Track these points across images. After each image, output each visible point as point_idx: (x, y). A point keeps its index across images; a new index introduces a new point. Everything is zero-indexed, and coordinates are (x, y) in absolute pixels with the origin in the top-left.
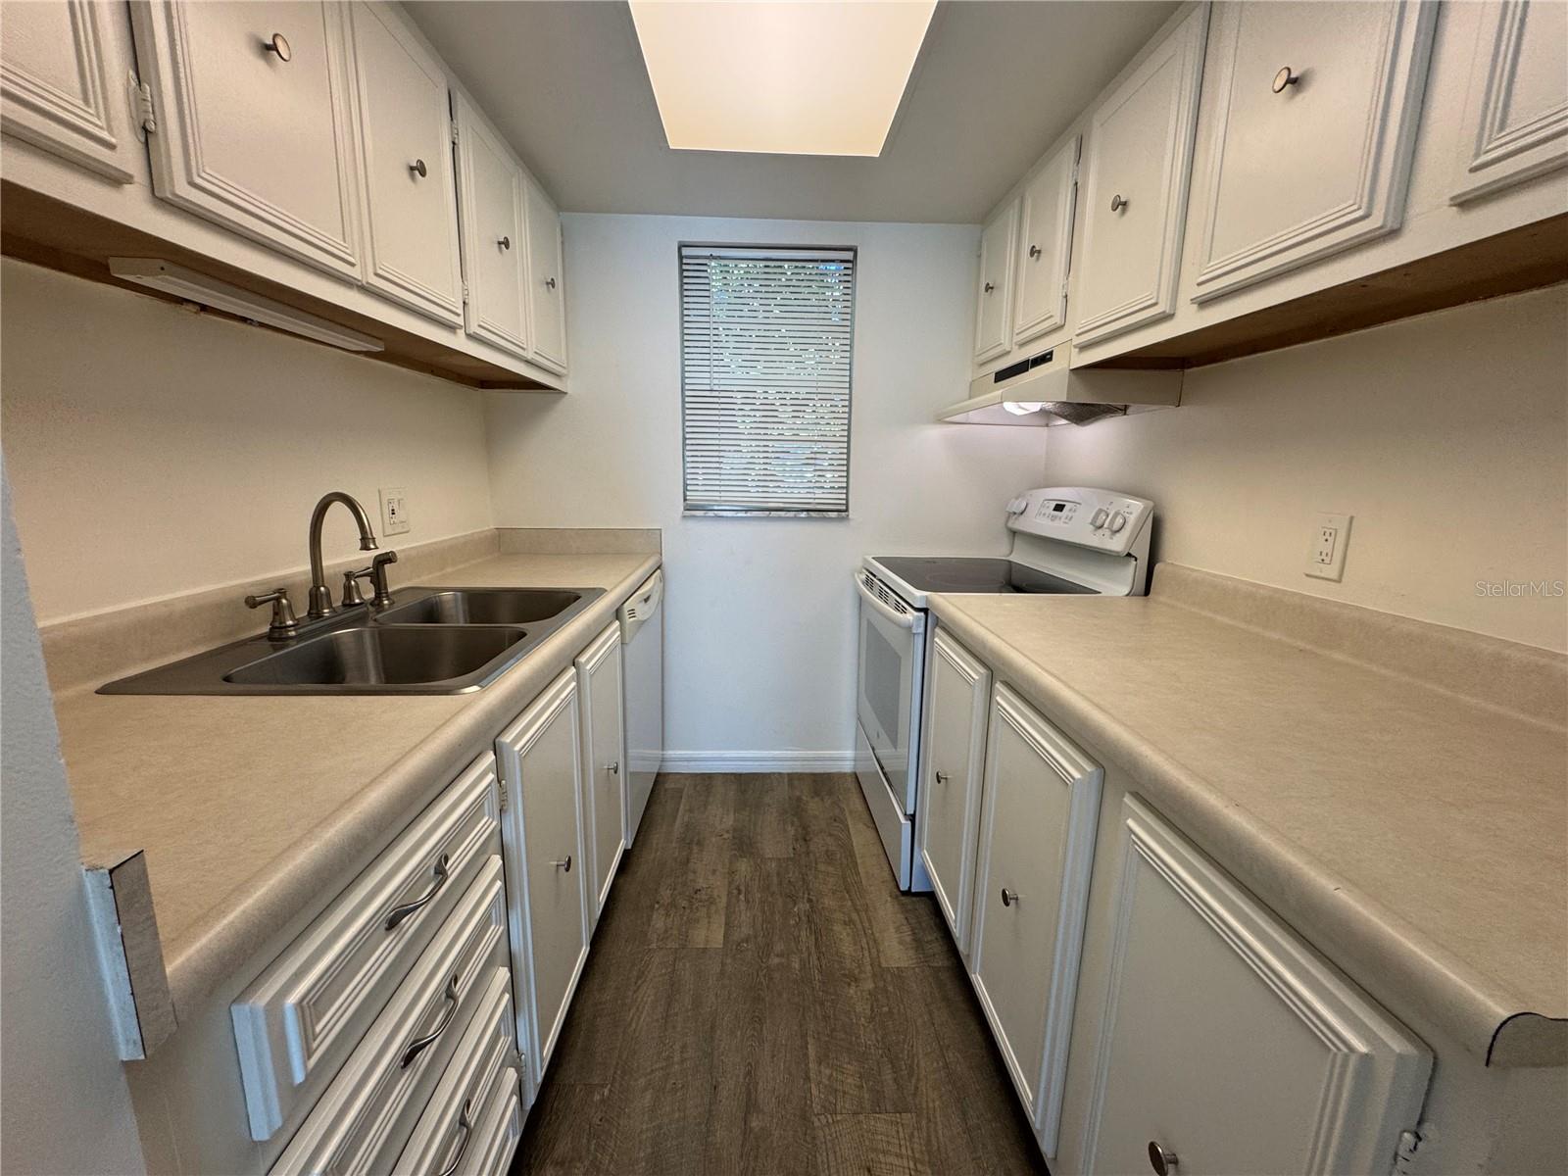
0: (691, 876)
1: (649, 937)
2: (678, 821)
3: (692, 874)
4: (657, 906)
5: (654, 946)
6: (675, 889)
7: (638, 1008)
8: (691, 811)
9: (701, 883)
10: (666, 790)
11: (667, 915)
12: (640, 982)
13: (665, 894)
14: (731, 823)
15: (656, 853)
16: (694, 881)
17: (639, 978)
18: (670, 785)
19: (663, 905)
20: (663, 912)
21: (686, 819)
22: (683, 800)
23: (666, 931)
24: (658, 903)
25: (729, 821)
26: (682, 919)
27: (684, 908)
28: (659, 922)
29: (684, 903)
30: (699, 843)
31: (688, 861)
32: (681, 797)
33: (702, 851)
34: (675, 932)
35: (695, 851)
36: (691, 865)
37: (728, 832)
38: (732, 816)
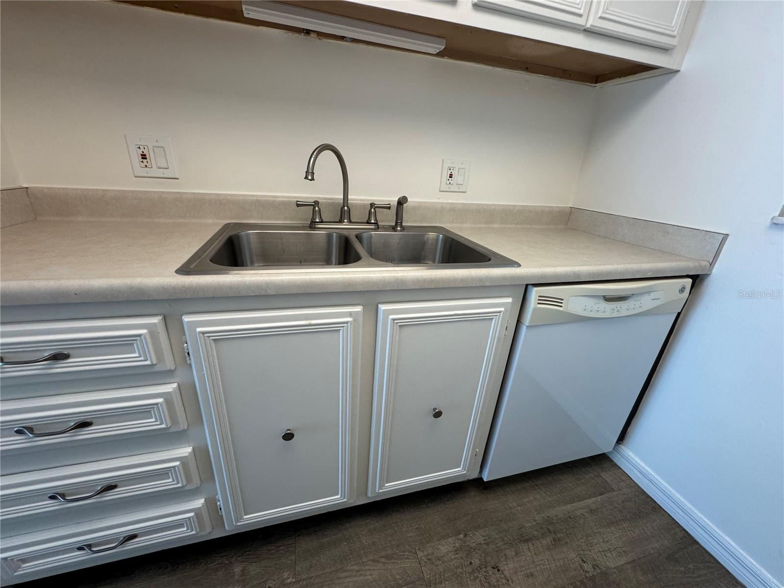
0: (511, 553)
1: (429, 545)
2: (569, 507)
3: (513, 553)
4: (462, 536)
5: (420, 554)
6: (487, 544)
7: (358, 571)
8: (591, 511)
9: (508, 567)
10: (599, 476)
11: (456, 551)
12: (383, 560)
13: (478, 537)
14: (612, 565)
15: (519, 506)
16: (506, 558)
17: (386, 557)
18: (607, 476)
19: (465, 542)
20: (457, 545)
21: (578, 513)
22: (599, 498)
23: (439, 559)
24: (465, 535)
25: (612, 562)
26: (457, 568)
27: (471, 563)
28: (445, 547)
29: (476, 562)
30: (557, 542)
31: (527, 541)
32: (601, 494)
33: (549, 549)
34: (441, 568)
35: (544, 542)
36: (524, 546)
37: (595, 567)
38: (622, 561)
